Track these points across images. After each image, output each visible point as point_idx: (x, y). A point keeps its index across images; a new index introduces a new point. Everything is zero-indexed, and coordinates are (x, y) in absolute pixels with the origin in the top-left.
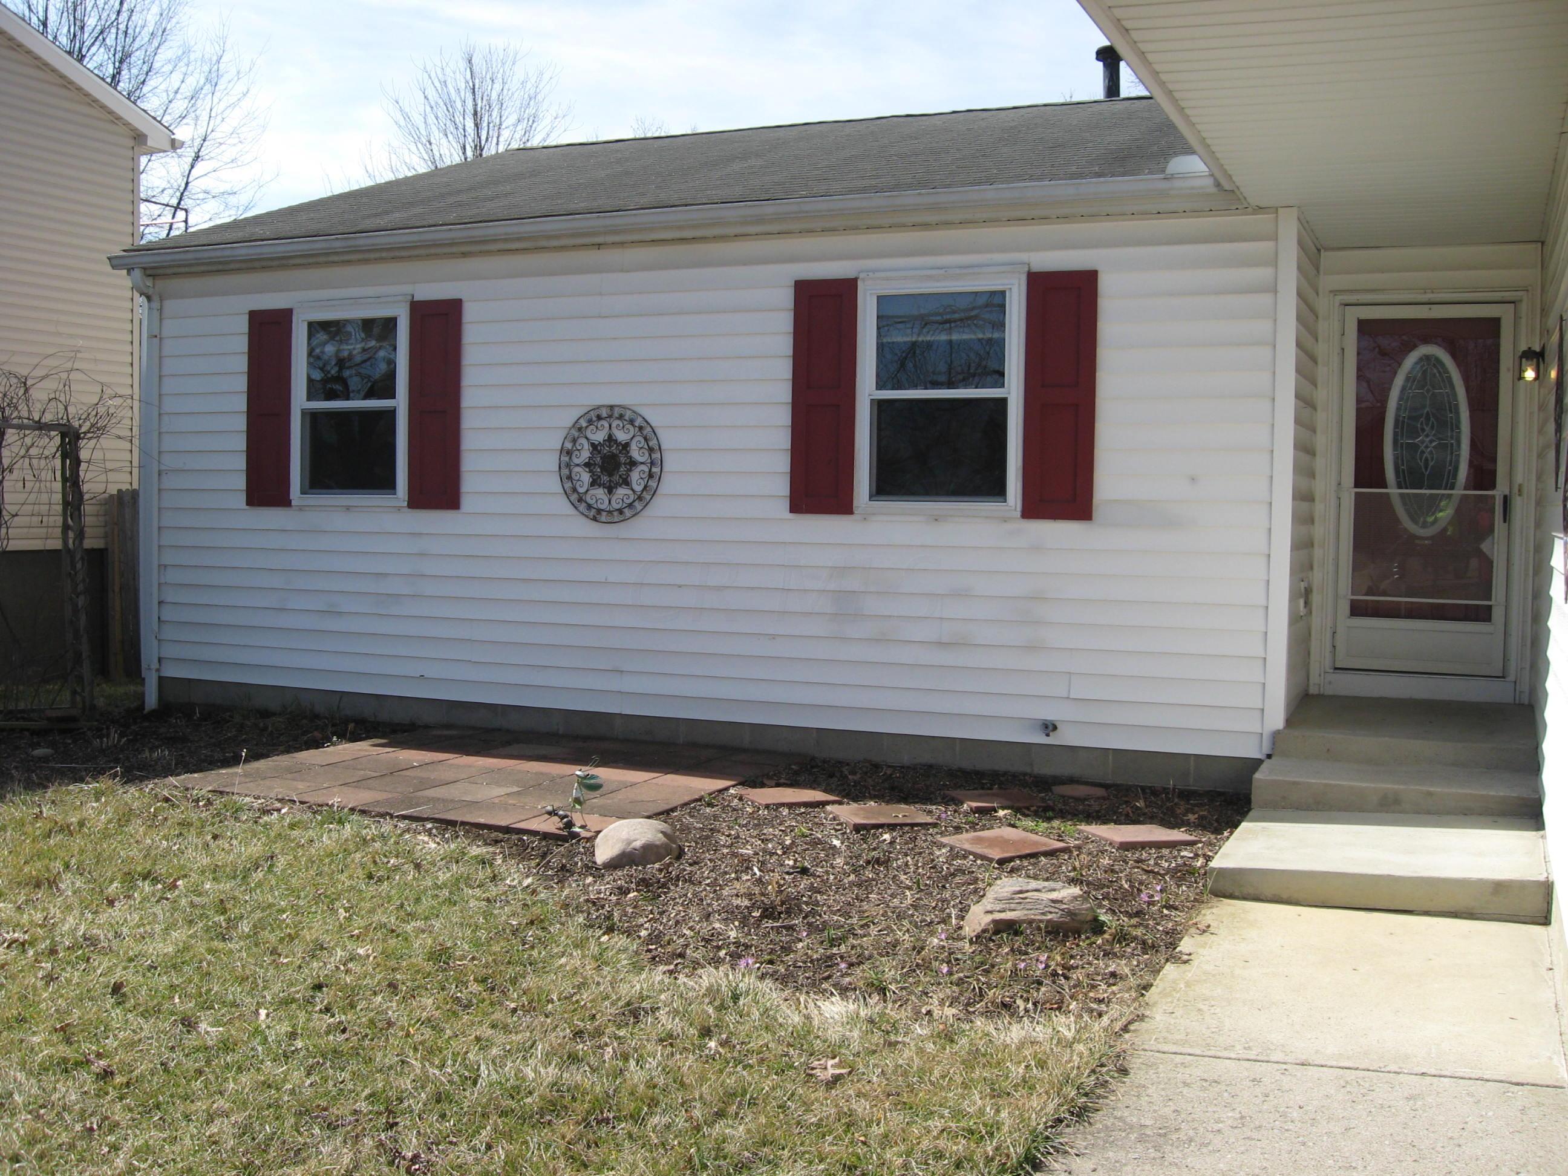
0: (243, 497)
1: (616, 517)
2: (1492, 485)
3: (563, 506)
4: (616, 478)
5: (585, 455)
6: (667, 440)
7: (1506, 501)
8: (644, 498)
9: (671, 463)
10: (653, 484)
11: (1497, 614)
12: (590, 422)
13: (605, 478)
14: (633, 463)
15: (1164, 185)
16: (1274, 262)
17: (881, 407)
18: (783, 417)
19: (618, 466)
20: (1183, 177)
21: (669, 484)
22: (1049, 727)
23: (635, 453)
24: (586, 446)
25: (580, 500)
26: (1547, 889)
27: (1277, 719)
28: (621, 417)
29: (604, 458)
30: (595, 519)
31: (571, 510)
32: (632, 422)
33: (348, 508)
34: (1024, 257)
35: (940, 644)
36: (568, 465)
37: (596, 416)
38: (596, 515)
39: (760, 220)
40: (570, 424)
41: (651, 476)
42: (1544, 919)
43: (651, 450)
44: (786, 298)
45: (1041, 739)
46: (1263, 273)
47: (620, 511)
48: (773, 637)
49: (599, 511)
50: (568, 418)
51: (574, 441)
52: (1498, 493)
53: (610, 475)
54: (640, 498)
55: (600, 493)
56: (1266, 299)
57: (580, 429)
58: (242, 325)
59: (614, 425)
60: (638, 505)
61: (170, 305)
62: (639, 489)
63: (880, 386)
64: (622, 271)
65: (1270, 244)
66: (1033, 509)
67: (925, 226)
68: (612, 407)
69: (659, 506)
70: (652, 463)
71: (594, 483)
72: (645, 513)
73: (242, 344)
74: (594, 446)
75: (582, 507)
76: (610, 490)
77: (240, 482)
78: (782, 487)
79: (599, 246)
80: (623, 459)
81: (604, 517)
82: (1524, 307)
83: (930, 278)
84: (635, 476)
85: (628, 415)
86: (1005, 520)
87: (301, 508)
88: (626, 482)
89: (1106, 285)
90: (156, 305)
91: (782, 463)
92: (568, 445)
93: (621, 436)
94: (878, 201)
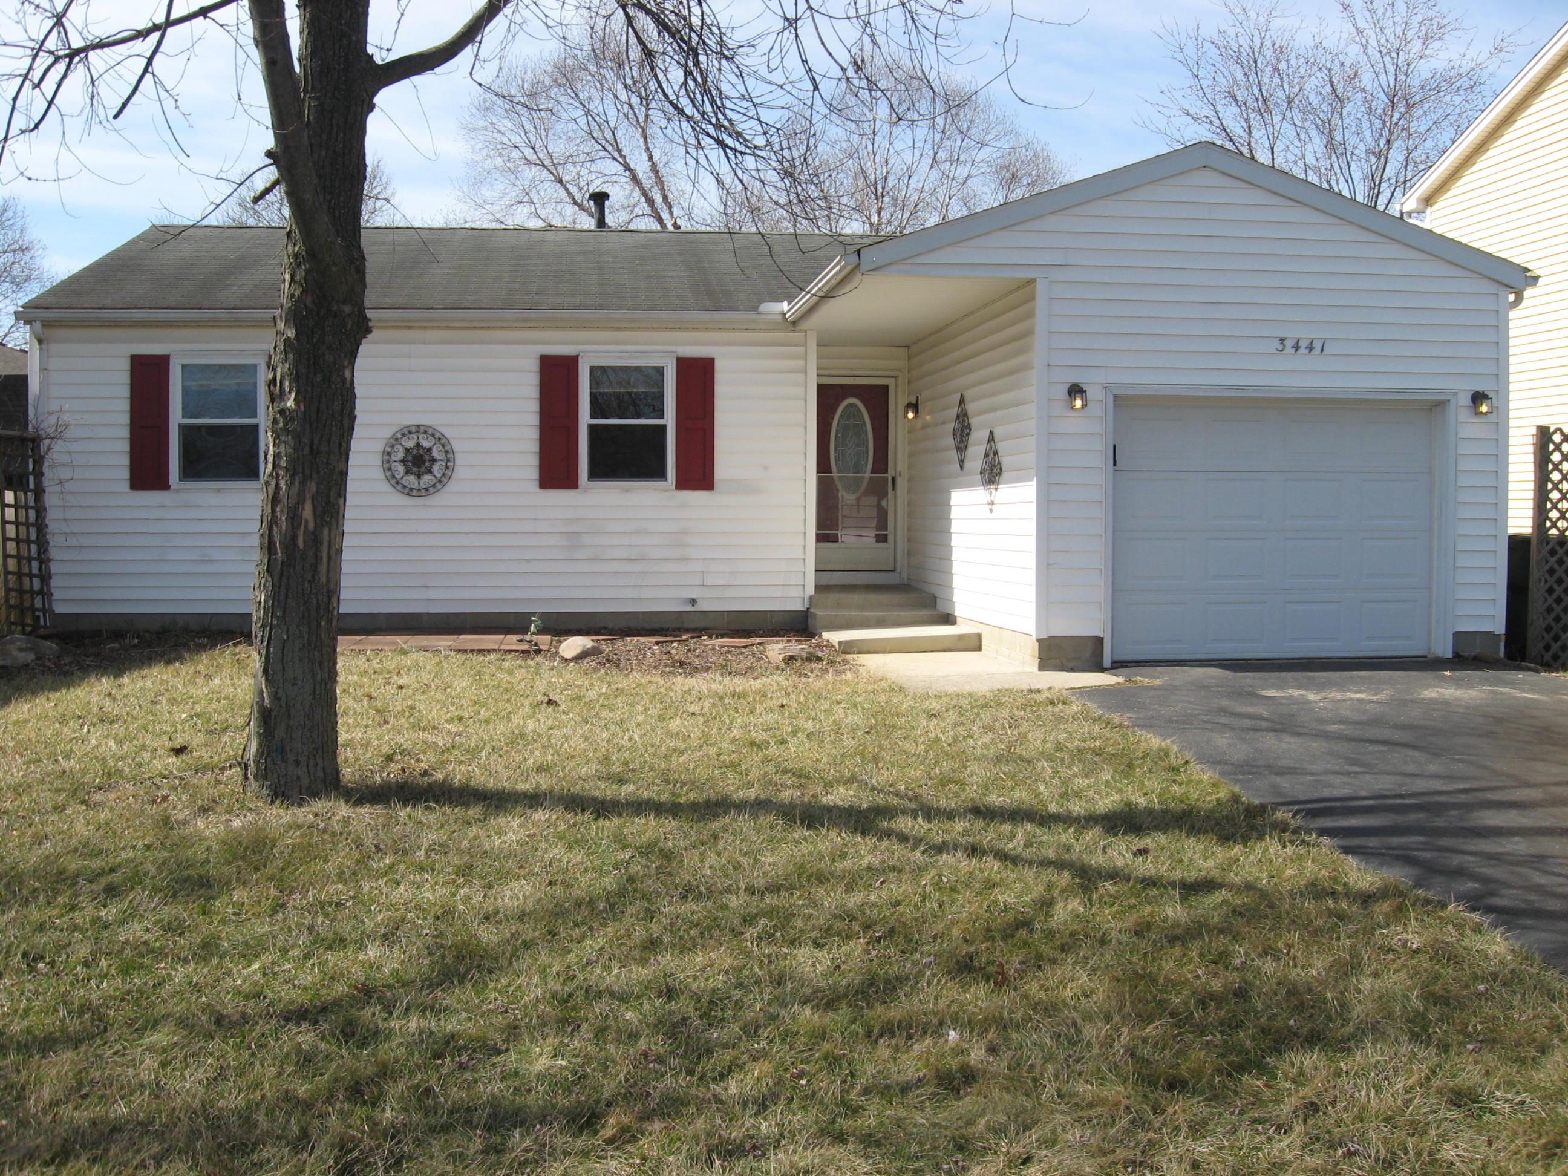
0: (127, 484)
1: (423, 492)
2: (886, 471)
3: (386, 487)
4: (423, 469)
5: (401, 455)
6: (457, 446)
7: (894, 479)
8: (442, 482)
9: (460, 459)
10: (448, 473)
11: (891, 538)
12: (404, 435)
13: (415, 469)
14: (434, 460)
15: (755, 317)
16: (805, 357)
17: (592, 428)
18: (533, 434)
19: (424, 462)
20: (767, 314)
21: (459, 472)
22: (693, 601)
23: (435, 454)
24: (401, 449)
25: (398, 483)
26: (979, 637)
27: (811, 590)
28: (425, 432)
29: (414, 457)
30: (408, 494)
31: (391, 489)
32: (433, 435)
33: (219, 490)
34: (673, 348)
35: (630, 560)
36: (388, 462)
37: (408, 431)
38: (409, 492)
39: (525, 320)
40: (389, 436)
41: (447, 468)
42: (979, 649)
43: (447, 452)
44: (534, 366)
45: (690, 608)
46: (800, 363)
47: (427, 489)
48: (529, 561)
49: (411, 489)
50: (387, 433)
51: (392, 447)
52: (889, 475)
53: (419, 467)
54: (440, 481)
55: (412, 478)
56: (801, 376)
57: (397, 439)
58: (126, 365)
59: (421, 437)
60: (439, 486)
61: (54, 348)
62: (438, 475)
63: (592, 417)
64: (425, 343)
65: (802, 349)
66: (683, 483)
67: (618, 329)
68: (418, 426)
69: (453, 486)
70: (448, 460)
71: (407, 472)
72: (444, 490)
73: (125, 378)
74: (407, 450)
75: (399, 487)
76: (419, 477)
77: (126, 474)
78: (534, 474)
79: (409, 328)
80: (427, 457)
81: (415, 493)
82: (900, 379)
83: (620, 357)
84: (436, 468)
85: (430, 431)
86: (666, 491)
87: (177, 491)
88: (430, 472)
89: (718, 365)
90: (44, 346)
91: (534, 461)
92: (388, 449)
93: (426, 444)
94: (599, 314)
